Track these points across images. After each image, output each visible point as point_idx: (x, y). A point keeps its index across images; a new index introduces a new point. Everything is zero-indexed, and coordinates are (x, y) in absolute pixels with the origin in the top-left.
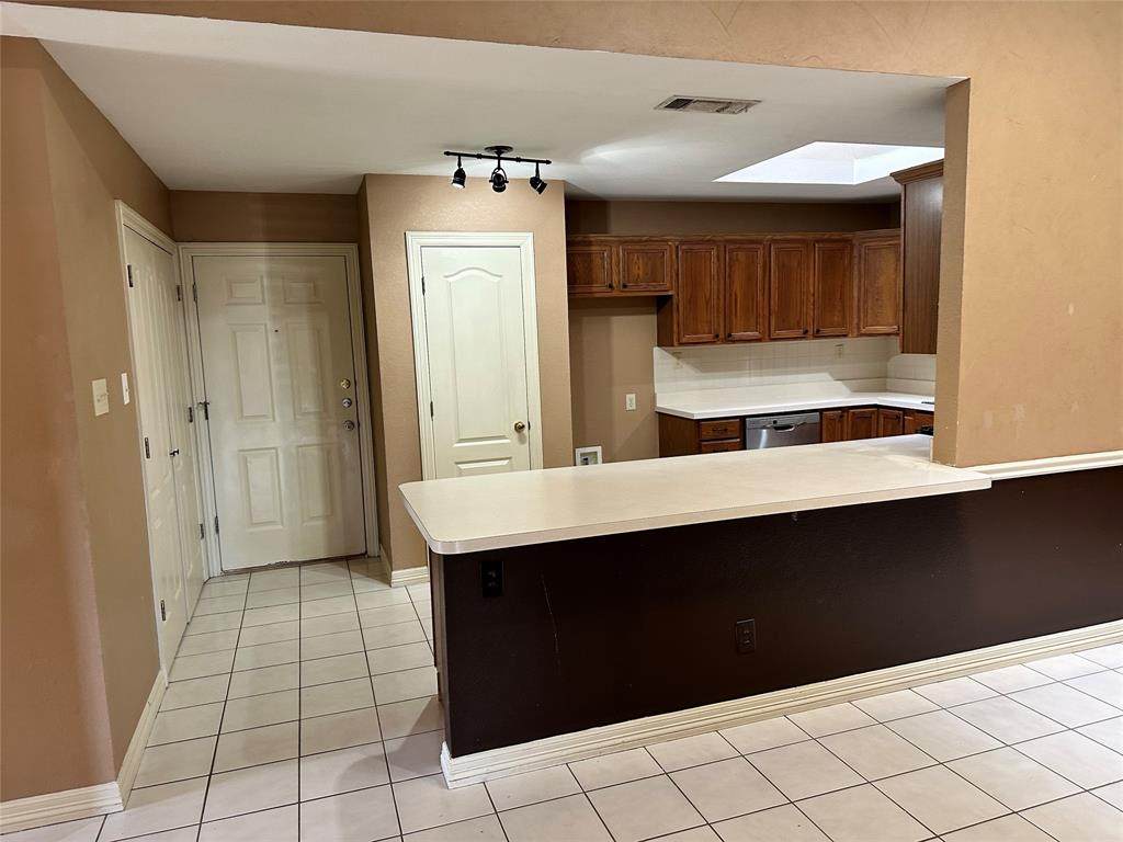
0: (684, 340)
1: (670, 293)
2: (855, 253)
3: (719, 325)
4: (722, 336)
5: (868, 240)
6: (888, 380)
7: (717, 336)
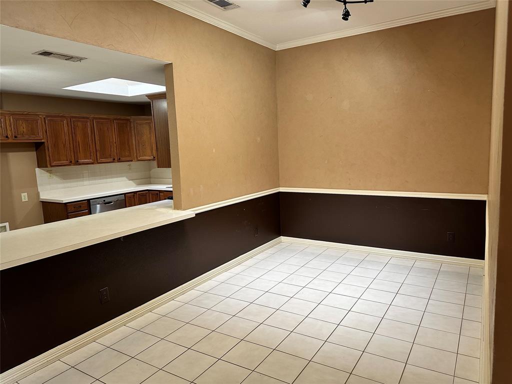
0: (53, 164)
1: (43, 141)
2: (132, 126)
3: (71, 156)
4: (73, 162)
5: (138, 121)
6: (152, 179)
7: (71, 162)
